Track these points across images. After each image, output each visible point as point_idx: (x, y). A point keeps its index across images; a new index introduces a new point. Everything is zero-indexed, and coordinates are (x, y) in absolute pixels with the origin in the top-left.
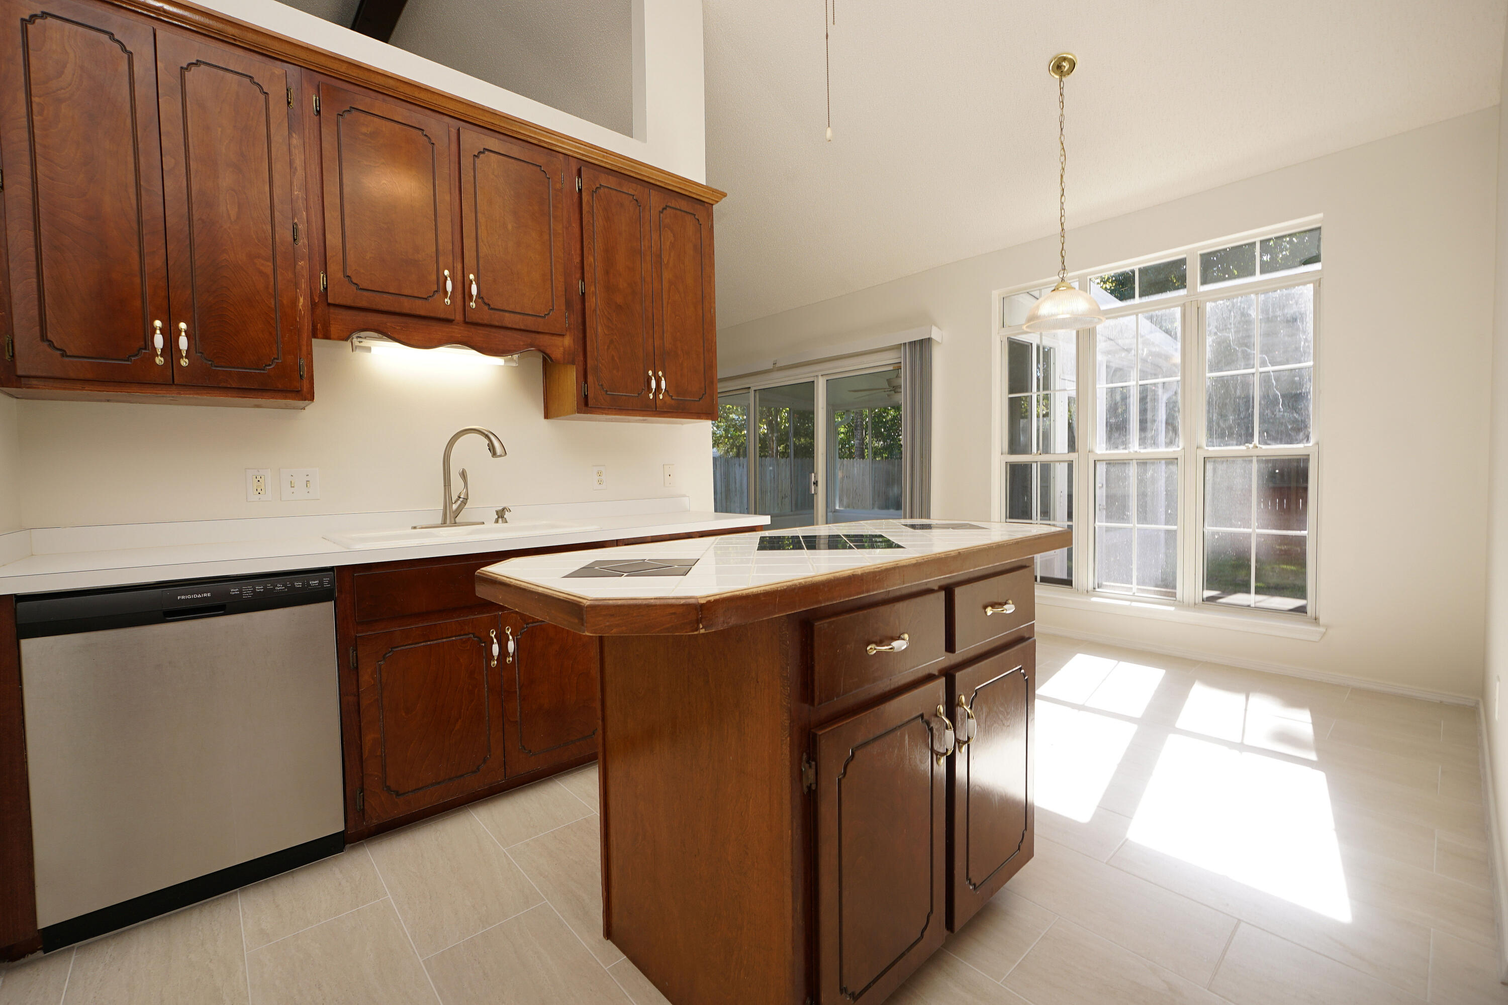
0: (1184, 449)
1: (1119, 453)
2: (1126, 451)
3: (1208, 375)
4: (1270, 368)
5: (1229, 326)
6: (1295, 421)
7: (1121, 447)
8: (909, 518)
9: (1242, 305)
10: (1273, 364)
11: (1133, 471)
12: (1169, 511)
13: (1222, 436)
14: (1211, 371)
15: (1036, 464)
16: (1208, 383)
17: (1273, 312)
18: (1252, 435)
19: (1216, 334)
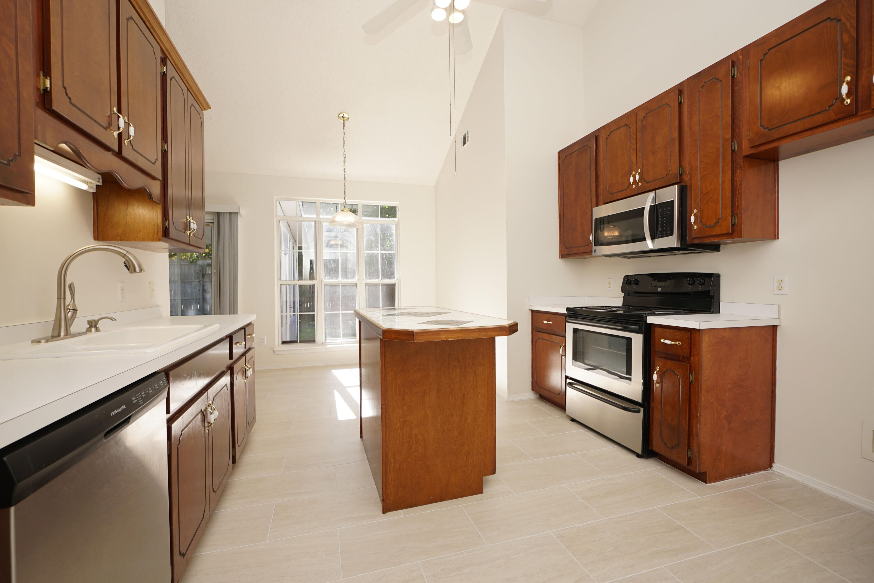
0: (359, 280)
1: (334, 281)
2: (337, 280)
3: (365, 252)
4: (384, 252)
5: (371, 234)
6: (391, 271)
7: (334, 278)
8: (219, 314)
9: (375, 228)
10: (385, 250)
11: (340, 289)
12: (354, 305)
13: (370, 275)
14: (366, 250)
15: (296, 285)
16: (365, 255)
17: (384, 232)
18: (379, 275)
19: (367, 236)
